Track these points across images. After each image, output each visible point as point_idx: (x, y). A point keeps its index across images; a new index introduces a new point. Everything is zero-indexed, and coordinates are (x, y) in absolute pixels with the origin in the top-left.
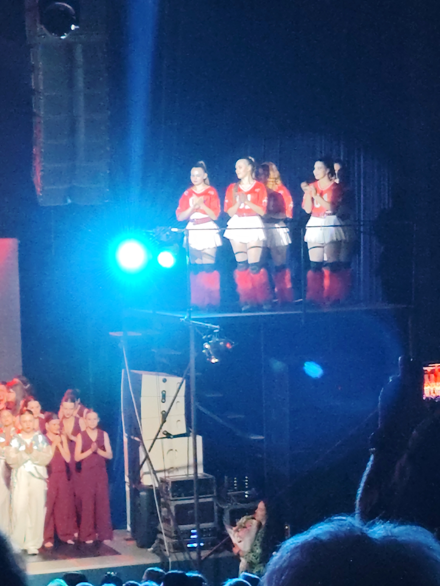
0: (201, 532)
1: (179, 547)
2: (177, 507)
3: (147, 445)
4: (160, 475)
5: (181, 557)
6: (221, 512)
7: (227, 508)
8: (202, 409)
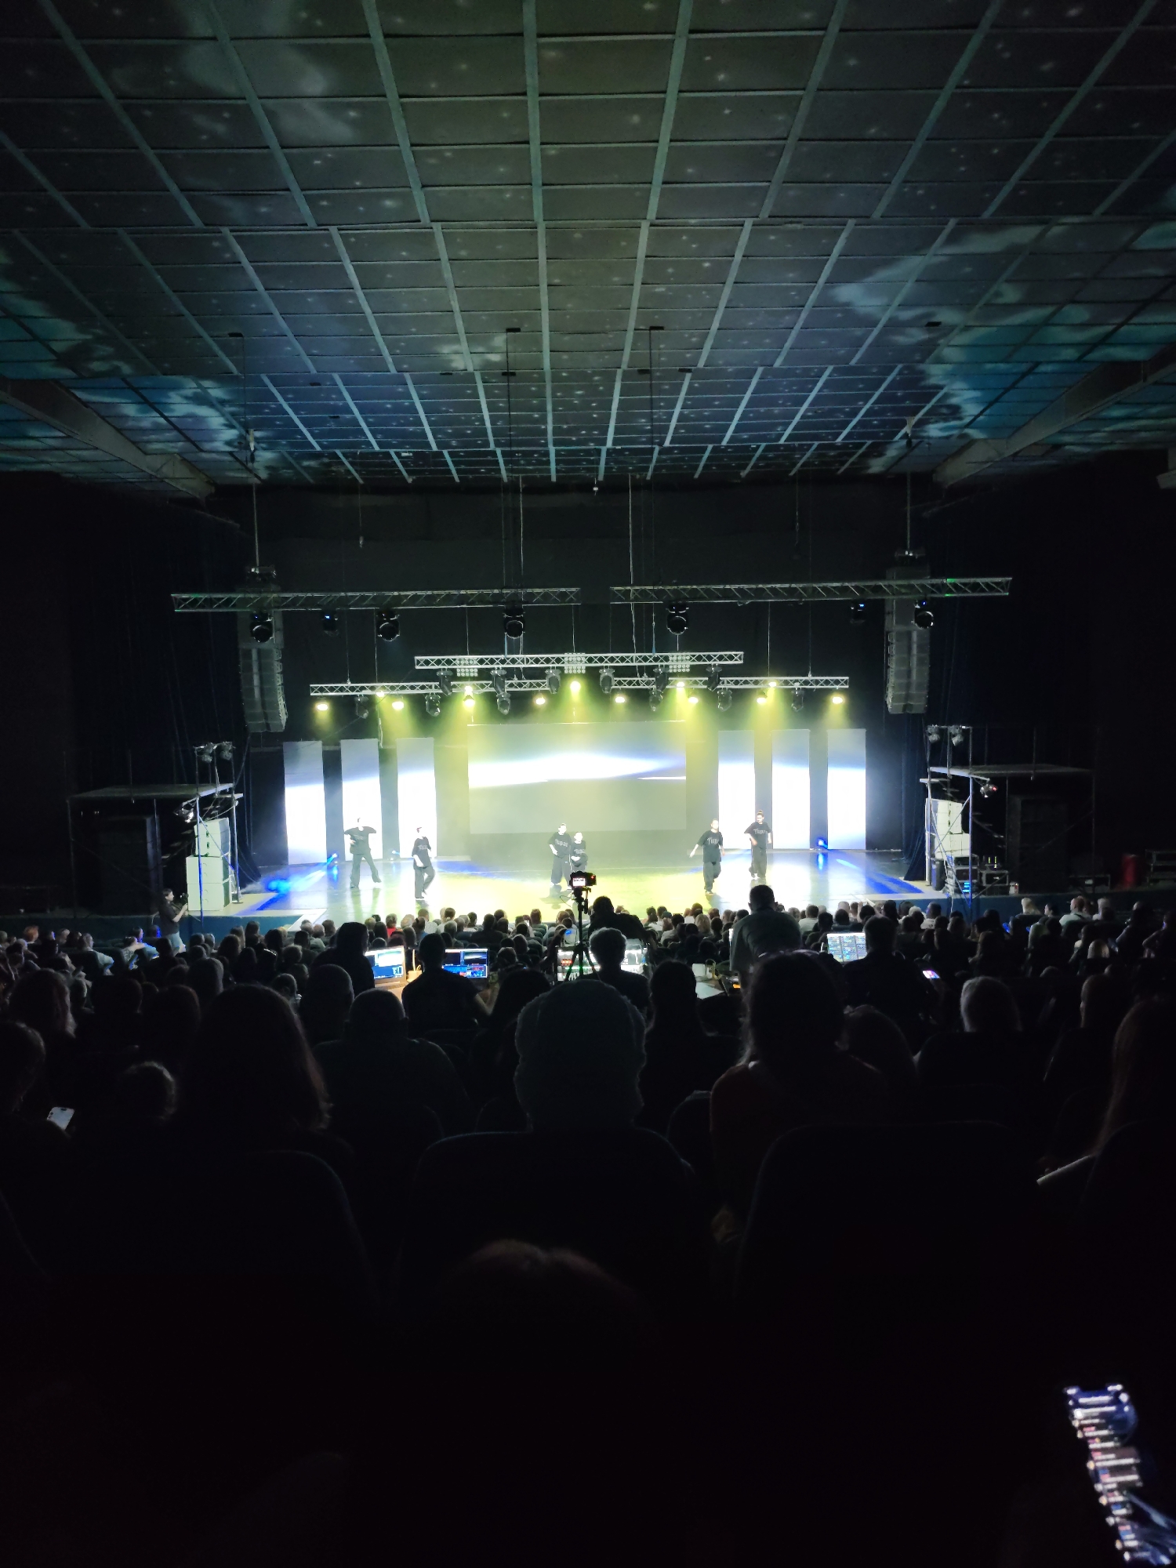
0: (972, 884)
1: (958, 891)
2: (957, 871)
3: (941, 838)
4: (949, 854)
5: (958, 896)
6: (981, 875)
7: (984, 873)
8: (977, 822)
